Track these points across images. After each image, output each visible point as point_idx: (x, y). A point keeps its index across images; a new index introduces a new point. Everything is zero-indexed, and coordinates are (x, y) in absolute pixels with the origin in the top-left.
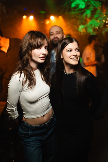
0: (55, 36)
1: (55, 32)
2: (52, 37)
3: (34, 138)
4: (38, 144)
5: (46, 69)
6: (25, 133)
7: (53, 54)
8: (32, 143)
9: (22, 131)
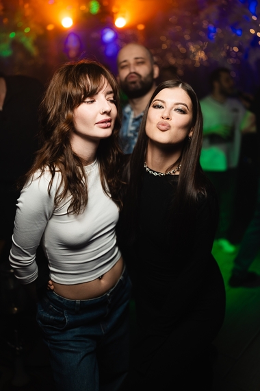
0: (132, 71)
1: (131, 60)
2: (124, 73)
3: (77, 331)
4: (88, 344)
5: (113, 158)
6: (55, 320)
7: (127, 116)
8: (72, 344)
9: (46, 315)
